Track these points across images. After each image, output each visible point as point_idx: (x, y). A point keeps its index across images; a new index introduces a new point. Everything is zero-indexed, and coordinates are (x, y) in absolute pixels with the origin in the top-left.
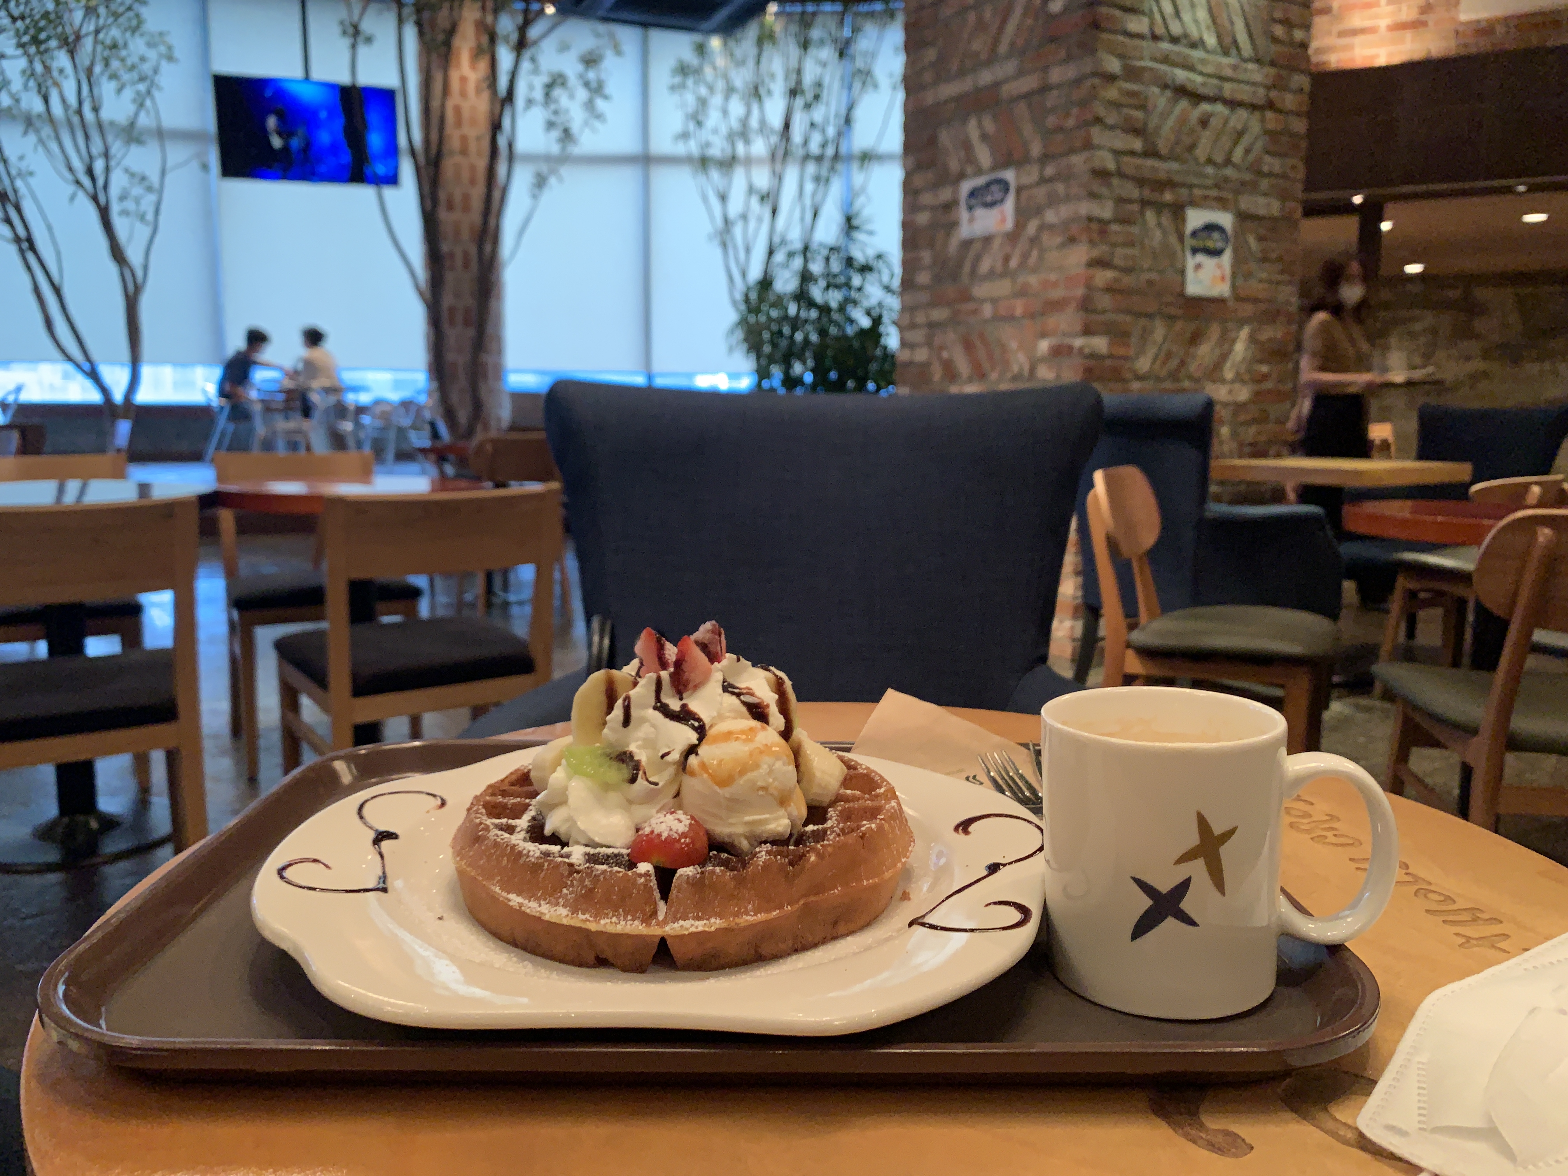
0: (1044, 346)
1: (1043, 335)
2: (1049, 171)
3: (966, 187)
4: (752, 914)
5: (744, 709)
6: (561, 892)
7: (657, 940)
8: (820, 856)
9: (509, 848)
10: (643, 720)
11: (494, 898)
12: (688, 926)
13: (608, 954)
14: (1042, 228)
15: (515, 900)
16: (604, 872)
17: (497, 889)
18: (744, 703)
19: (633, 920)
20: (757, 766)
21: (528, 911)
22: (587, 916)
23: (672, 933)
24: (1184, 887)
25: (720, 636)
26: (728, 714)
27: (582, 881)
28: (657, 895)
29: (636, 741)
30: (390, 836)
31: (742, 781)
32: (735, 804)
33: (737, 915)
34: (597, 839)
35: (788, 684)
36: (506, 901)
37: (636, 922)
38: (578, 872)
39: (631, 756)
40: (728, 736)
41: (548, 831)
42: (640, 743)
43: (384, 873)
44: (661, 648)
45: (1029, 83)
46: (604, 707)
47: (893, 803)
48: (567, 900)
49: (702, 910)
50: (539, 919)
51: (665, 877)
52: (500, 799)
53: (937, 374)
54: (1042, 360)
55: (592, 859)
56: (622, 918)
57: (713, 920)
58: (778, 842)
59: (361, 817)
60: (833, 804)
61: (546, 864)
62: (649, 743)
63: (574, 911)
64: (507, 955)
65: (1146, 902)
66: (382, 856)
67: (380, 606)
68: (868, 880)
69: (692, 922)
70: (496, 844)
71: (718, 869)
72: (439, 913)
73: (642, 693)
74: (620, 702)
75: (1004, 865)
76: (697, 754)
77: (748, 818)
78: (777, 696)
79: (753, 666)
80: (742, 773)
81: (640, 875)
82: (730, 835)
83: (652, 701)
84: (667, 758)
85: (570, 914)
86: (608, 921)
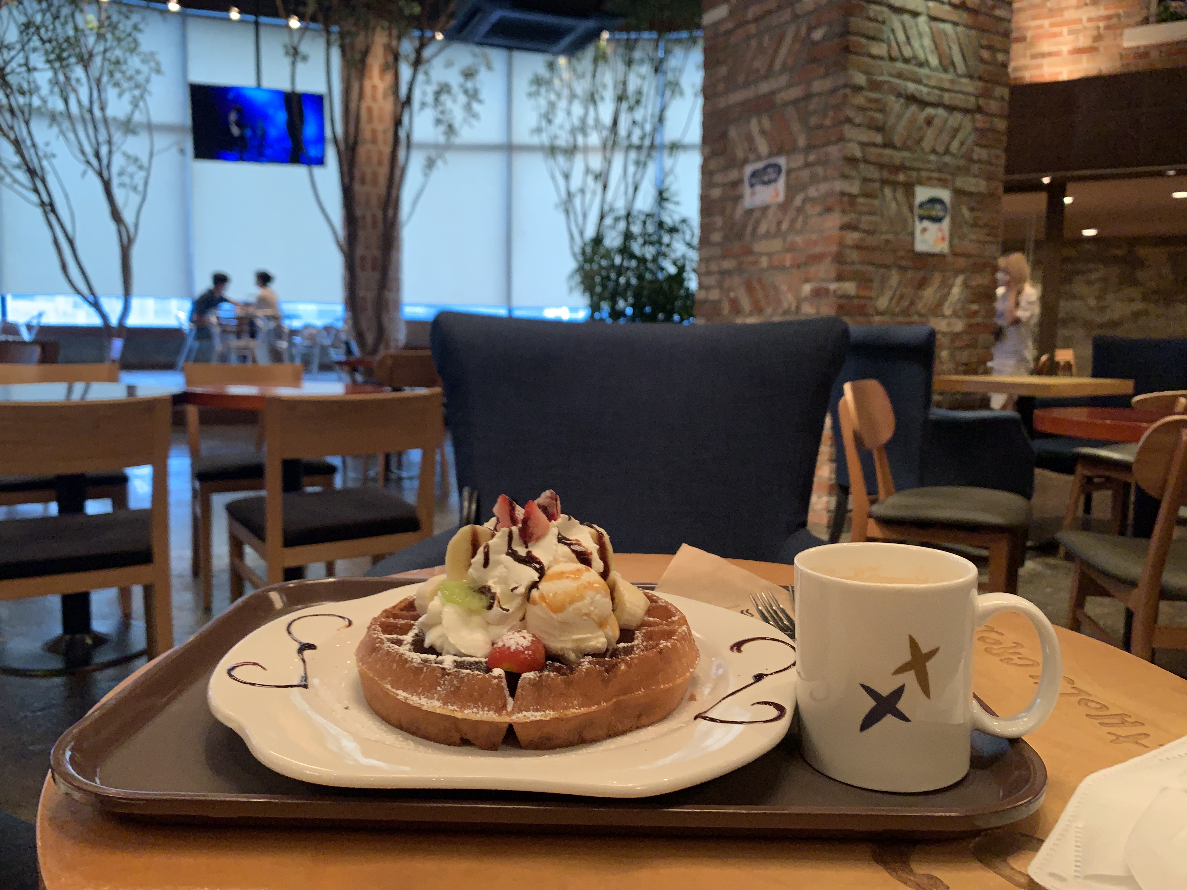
0: (807, 288)
1: (807, 281)
2: (812, 158)
3: (749, 170)
4: (577, 708)
5: (573, 556)
6: (436, 689)
7: (507, 726)
8: (629, 665)
9: (398, 656)
10: (499, 563)
11: (386, 693)
12: (529, 716)
13: (470, 737)
14: (805, 201)
15: (402, 694)
16: (468, 674)
17: (389, 687)
18: (574, 551)
19: (489, 711)
20: (582, 598)
21: (411, 703)
22: (455, 707)
23: (517, 720)
24: (899, 692)
25: (556, 500)
26: (561, 559)
27: (451, 681)
28: (507, 692)
29: (494, 578)
30: (311, 647)
31: (571, 609)
32: (566, 626)
33: (566, 708)
34: (463, 651)
35: (607, 537)
36: (395, 695)
37: (491, 713)
38: (448, 674)
39: (489, 589)
40: (561, 575)
41: (427, 644)
42: (496, 579)
43: (305, 674)
44: (512, 510)
45: (795, 93)
46: (470, 553)
47: (684, 628)
48: (440, 695)
49: (539, 704)
50: (419, 709)
51: (513, 679)
52: (392, 620)
53: (726, 308)
54: (806, 299)
55: (459, 665)
56: (481, 709)
57: (548, 712)
58: (598, 655)
59: (289, 633)
60: (639, 627)
61: (425, 668)
62: (503, 580)
63: (445, 703)
64: (395, 736)
65: (871, 703)
66: (304, 661)
67: (305, 479)
68: (664, 684)
69: (532, 713)
70: (388, 653)
71: (552, 674)
72: (346, 703)
73: (498, 542)
74: (481, 550)
75: (766, 675)
76: (538, 588)
77: (575, 637)
78: (598, 547)
79: (581, 524)
80: (571, 602)
81: (495, 678)
82: (562, 649)
83: (505, 549)
84: (517, 591)
85: (442, 705)
86: (470, 711)
